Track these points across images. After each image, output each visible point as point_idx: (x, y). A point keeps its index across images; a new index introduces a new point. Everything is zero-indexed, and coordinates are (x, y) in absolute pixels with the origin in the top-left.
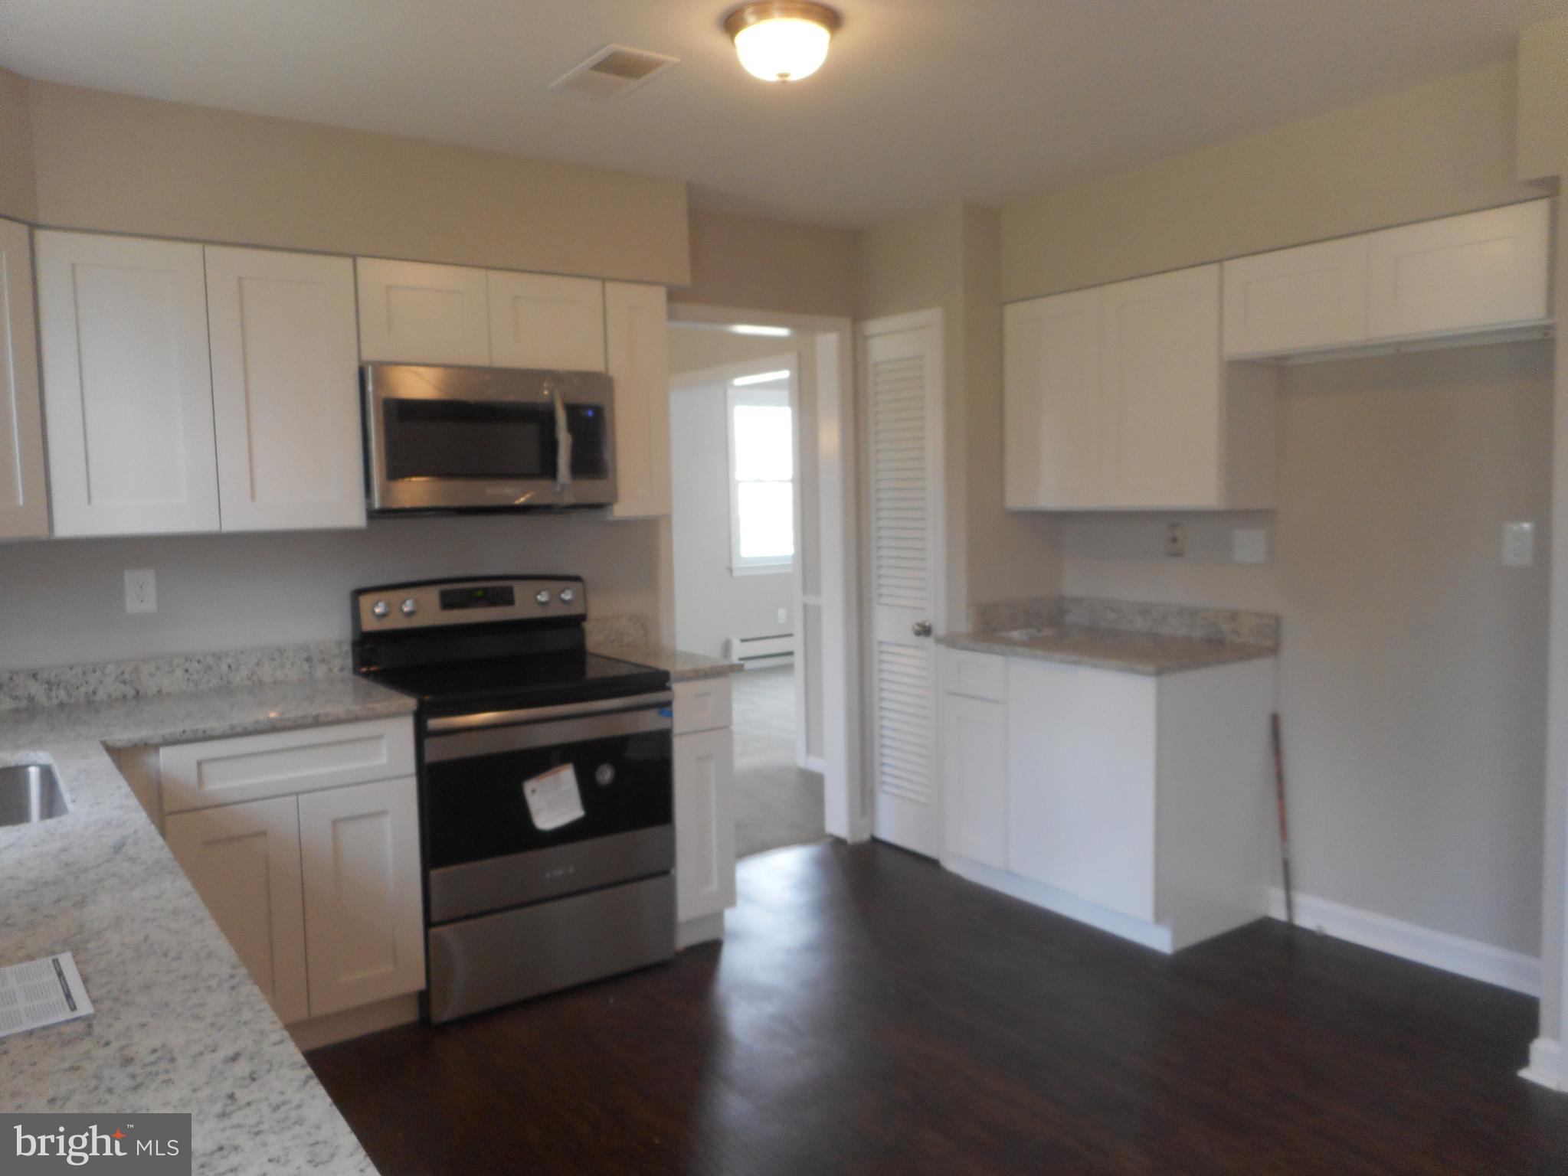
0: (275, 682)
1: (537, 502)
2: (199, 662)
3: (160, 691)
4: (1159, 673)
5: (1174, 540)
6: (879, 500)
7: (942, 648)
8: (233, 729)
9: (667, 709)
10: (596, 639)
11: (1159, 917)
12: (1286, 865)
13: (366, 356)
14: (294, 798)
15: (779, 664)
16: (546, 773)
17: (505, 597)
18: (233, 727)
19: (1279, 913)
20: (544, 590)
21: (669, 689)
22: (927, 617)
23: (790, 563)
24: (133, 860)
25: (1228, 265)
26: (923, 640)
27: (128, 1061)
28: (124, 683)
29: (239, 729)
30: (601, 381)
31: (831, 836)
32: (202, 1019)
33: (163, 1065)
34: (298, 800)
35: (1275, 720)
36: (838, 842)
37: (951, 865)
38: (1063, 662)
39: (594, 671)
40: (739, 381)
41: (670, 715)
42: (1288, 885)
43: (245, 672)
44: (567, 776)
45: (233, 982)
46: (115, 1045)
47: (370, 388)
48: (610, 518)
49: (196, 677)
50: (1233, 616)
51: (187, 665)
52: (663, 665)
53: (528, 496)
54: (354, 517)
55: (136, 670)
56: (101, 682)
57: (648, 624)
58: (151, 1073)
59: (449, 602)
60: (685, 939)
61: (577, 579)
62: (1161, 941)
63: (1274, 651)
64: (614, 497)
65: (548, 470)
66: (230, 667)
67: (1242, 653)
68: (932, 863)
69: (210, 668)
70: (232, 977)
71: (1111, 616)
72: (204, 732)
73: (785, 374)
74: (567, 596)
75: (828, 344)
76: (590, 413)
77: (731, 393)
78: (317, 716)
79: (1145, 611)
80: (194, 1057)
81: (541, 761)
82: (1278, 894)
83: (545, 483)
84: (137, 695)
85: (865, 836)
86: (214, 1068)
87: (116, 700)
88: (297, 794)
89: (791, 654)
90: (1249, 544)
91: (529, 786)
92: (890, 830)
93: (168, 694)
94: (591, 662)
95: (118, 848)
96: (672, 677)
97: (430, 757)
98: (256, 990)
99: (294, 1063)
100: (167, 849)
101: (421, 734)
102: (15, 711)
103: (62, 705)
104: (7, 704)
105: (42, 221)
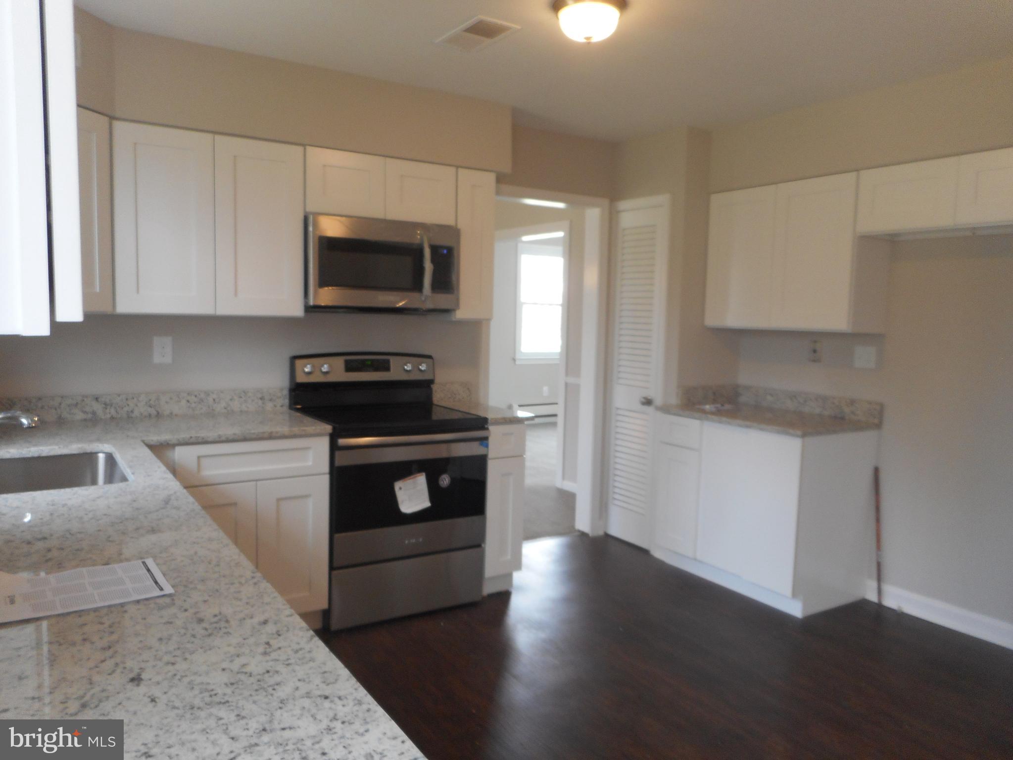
0: (241, 411)
1: (409, 306)
2: (196, 396)
3: (171, 413)
4: (804, 436)
5: (815, 351)
6: (621, 317)
7: (659, 414)
8: (220, 438)
9: (485, 442)
10: (439, 396)
11: (795, 595)
12: (879, 565)
13: (308, 210)
14: (254, 483)
15: (546, 421)
16: (409, 478)
17: (384, 366)
18: (220, 436)
19: (872, 597)
20: (409, 363)
21: (487, 429)
22: (651, 394)
23: (558, 357)
24: (177, 508)
25: (863, 173)
26: (646, 408)
27: (200, 621)
28: (150, 407)
29: (223, 438)
30: (454, 232)
31: (579, 531)
32: (240, 600)
33: (223, 624)
34: (256, 485)
35: (876, 471)
36: (583, 535)
37: (658, 554)
38: (740, 426)
39: (437, 415)
40: (525, 238)
41: (487, 446)
42: (879, 579)
43: (223, 404)
44: (421, 481)
45: (255, 580)
46: (191, 611)
47: (311, 229)
48: (454, 319)
49: (193, 405)
50: (852, 402)
51: (189, 398)
52: (482, 414)
53: (403, 303)
54: (297, 310)
55: (158, 399)
56: (137, 405)
57: (471, 388)
58: (216, 628)
59: (350, 367)
60: (489, 588)
61: (430, 357)
62: (795, 609)
63: (878, 426)
64: (457, 306)
65: (417, 286)
66: (214, 400)
67: (858, 426)
68: (645, 552)
69: (202, 400)
70: (253, 578)
71: (769, 398)
72: (203, 438)
73: (560, 234)
74: (423, 367)
75: (593, 215)
76: (445, 252)
77: (520, 245)
78: (271, 433)
79: (793, 396)
80: (241, 620)
81: (405, 470)
82: (872, 584)
83: (415, 295)
84: (158, 415)
85: (601, 533)
86: (254, 628)
87: (145, 417)
88: (257, 480)
89: (555, 415)
90: (864, 356)
91: (398, 485)
92: (616, 530)
93: (176, 415)
94: (435, 410)
95: (167, 501)
96: (489, 421)
97: (338, 463)
98: (269, 585)
99: (302, 628)
100: (196, 504)
101: (334, 448)
102: (85, 420)
103: (112, 418)
104: (80, 416)
105: (118, 115)
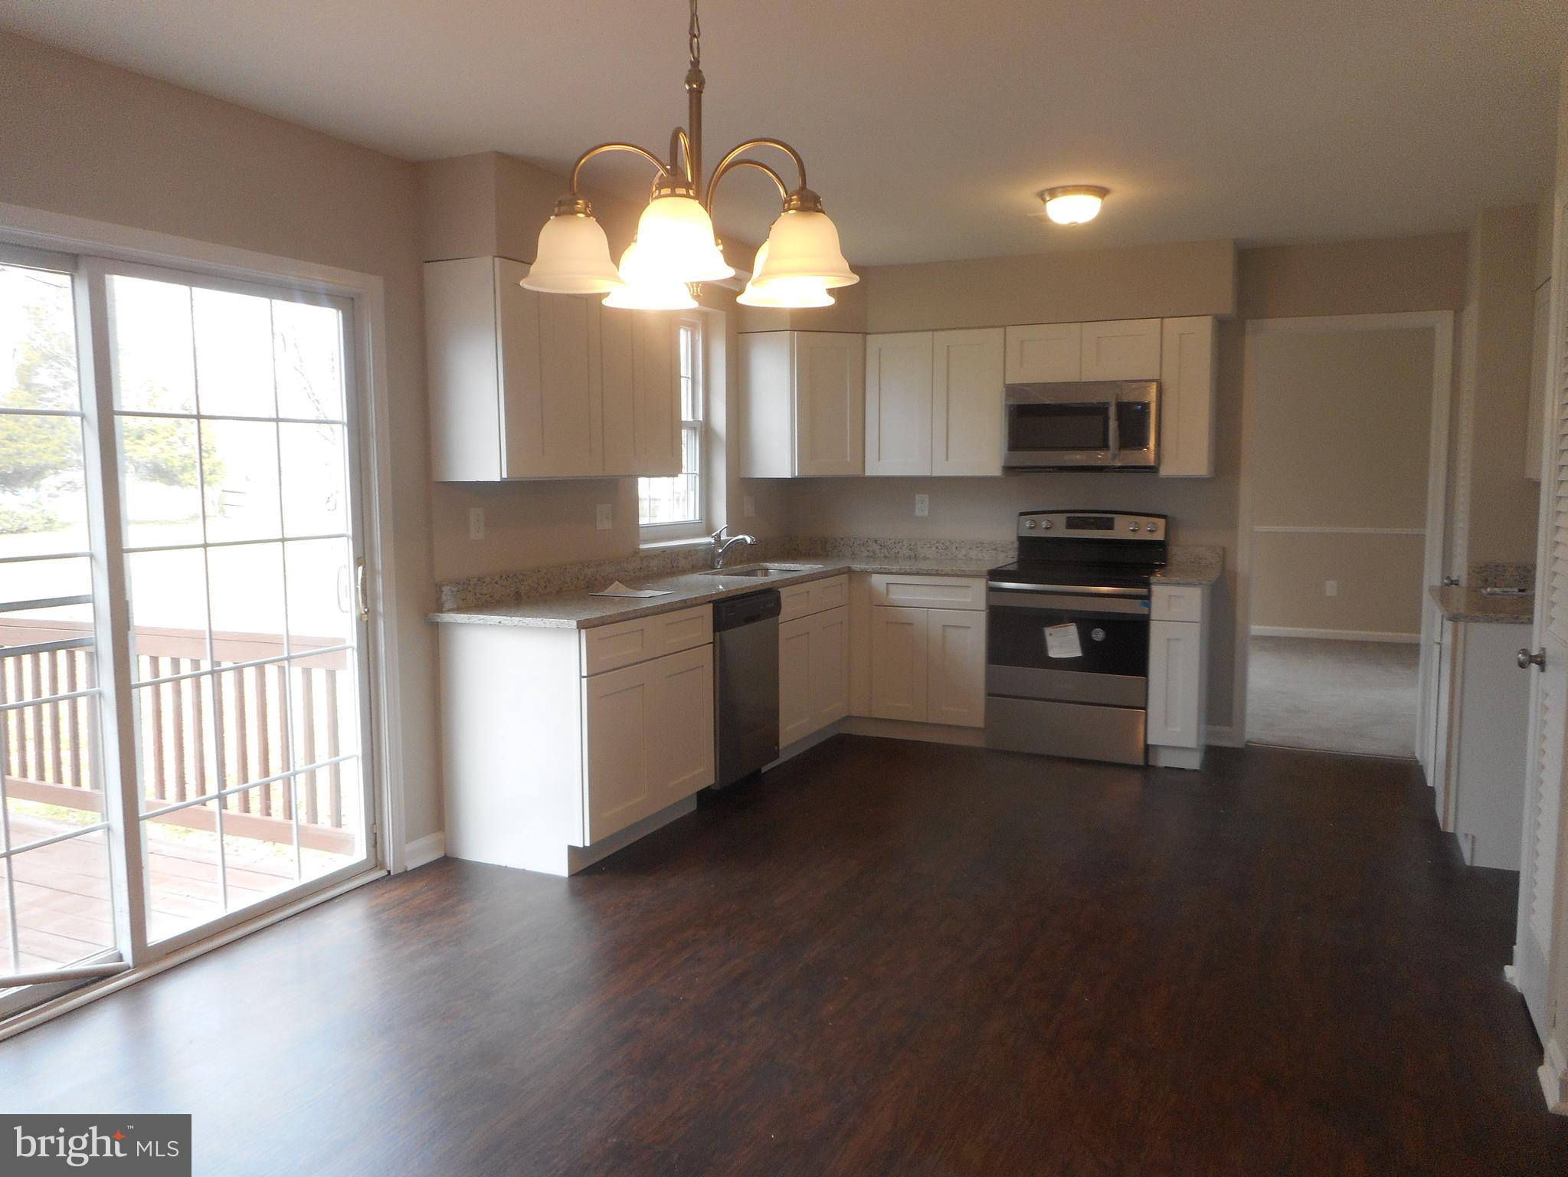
0: (978, 559)
2: (943, 544)
3: (925, 556)
9: (1148, 601)
10: (1179, 560)
13: (1007, 382)
14: (926, 610)
16: (1061, 626)
17: (1108, 525)
18: (900, 570)
20: (1133, 522)
21: (1152, 588)
28: (911, 550)
29: (903, 571)
34: (928, 611)
41: (1149, 606)
44: (1072, 630)
49: (941, 551)
51: (938, 545)
54: (996, 470)
55: (916, 544)
56: (902, 548)
57: (1224, 553)
59: (1071, 524)
61: (1163, 516)
64: (1161, 461)
66: (957, 548)
69: (948, 548)
72: (889, 570)
76: (1139, 407)
78: (937, 571)
81: (1056, 618)
83: (1101, 451)
84: (916, 557)
87: (907, 558)
88: (928, 608)
91: (1049, 631)
93: (928, 558)
96: (1151, 580)
97: (990, 602)
102: (868, 556)
103: (885, 557)
104: (866, 553)
105: (869, 331)
